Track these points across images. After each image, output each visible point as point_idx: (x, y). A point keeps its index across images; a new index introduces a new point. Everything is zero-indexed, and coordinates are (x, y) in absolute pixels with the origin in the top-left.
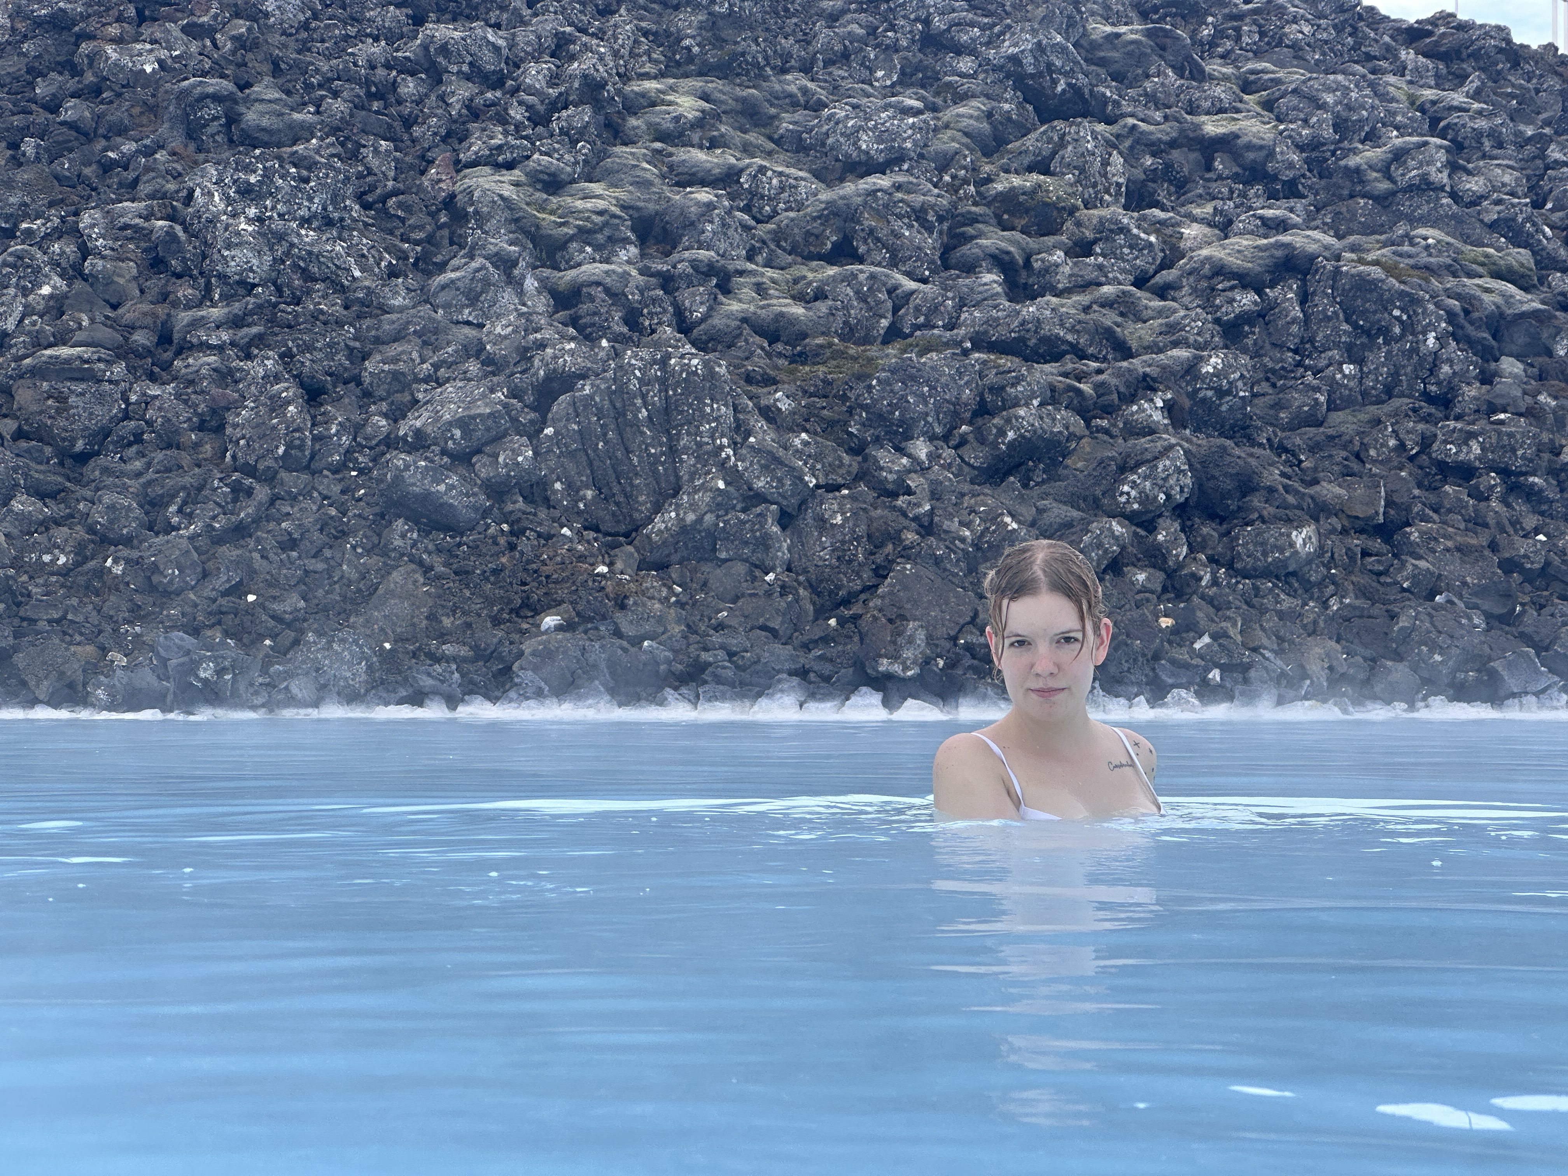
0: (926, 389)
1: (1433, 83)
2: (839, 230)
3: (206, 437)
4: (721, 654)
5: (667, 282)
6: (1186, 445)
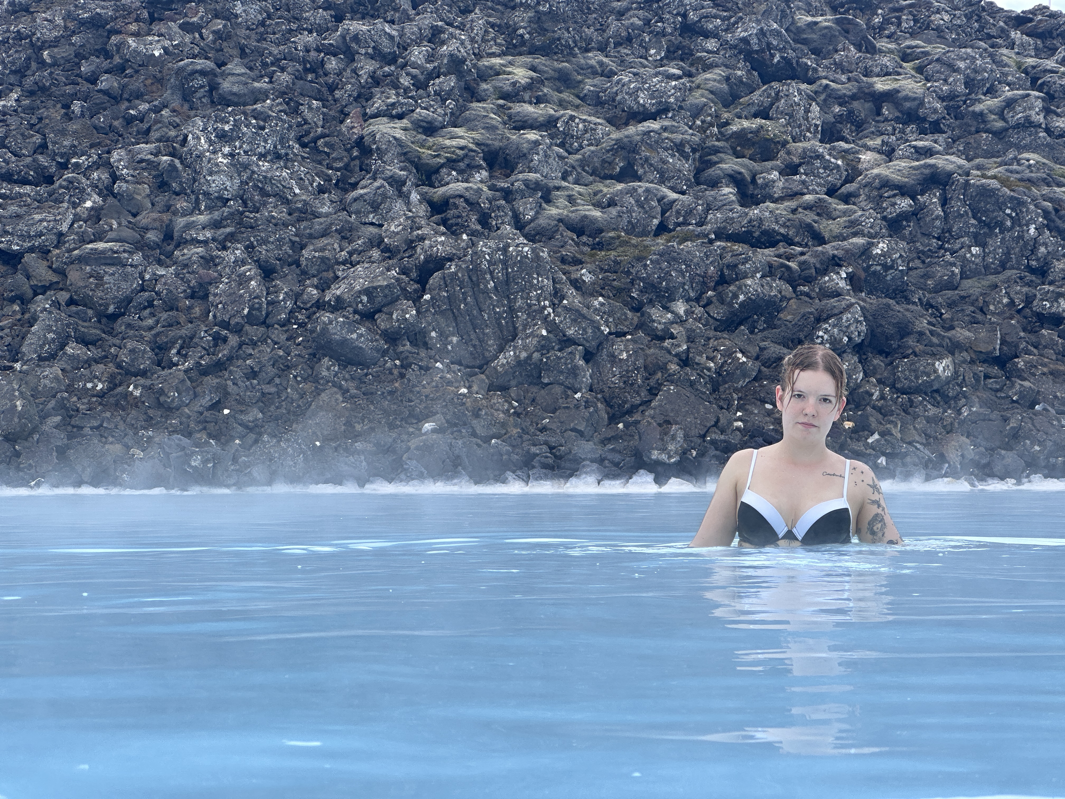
0: (683, 267)
1: (1033, 54)
2: (624, 158)
3: (196, 302)
4: (545, 448)
5: (508, 195)
6: (862, 303)
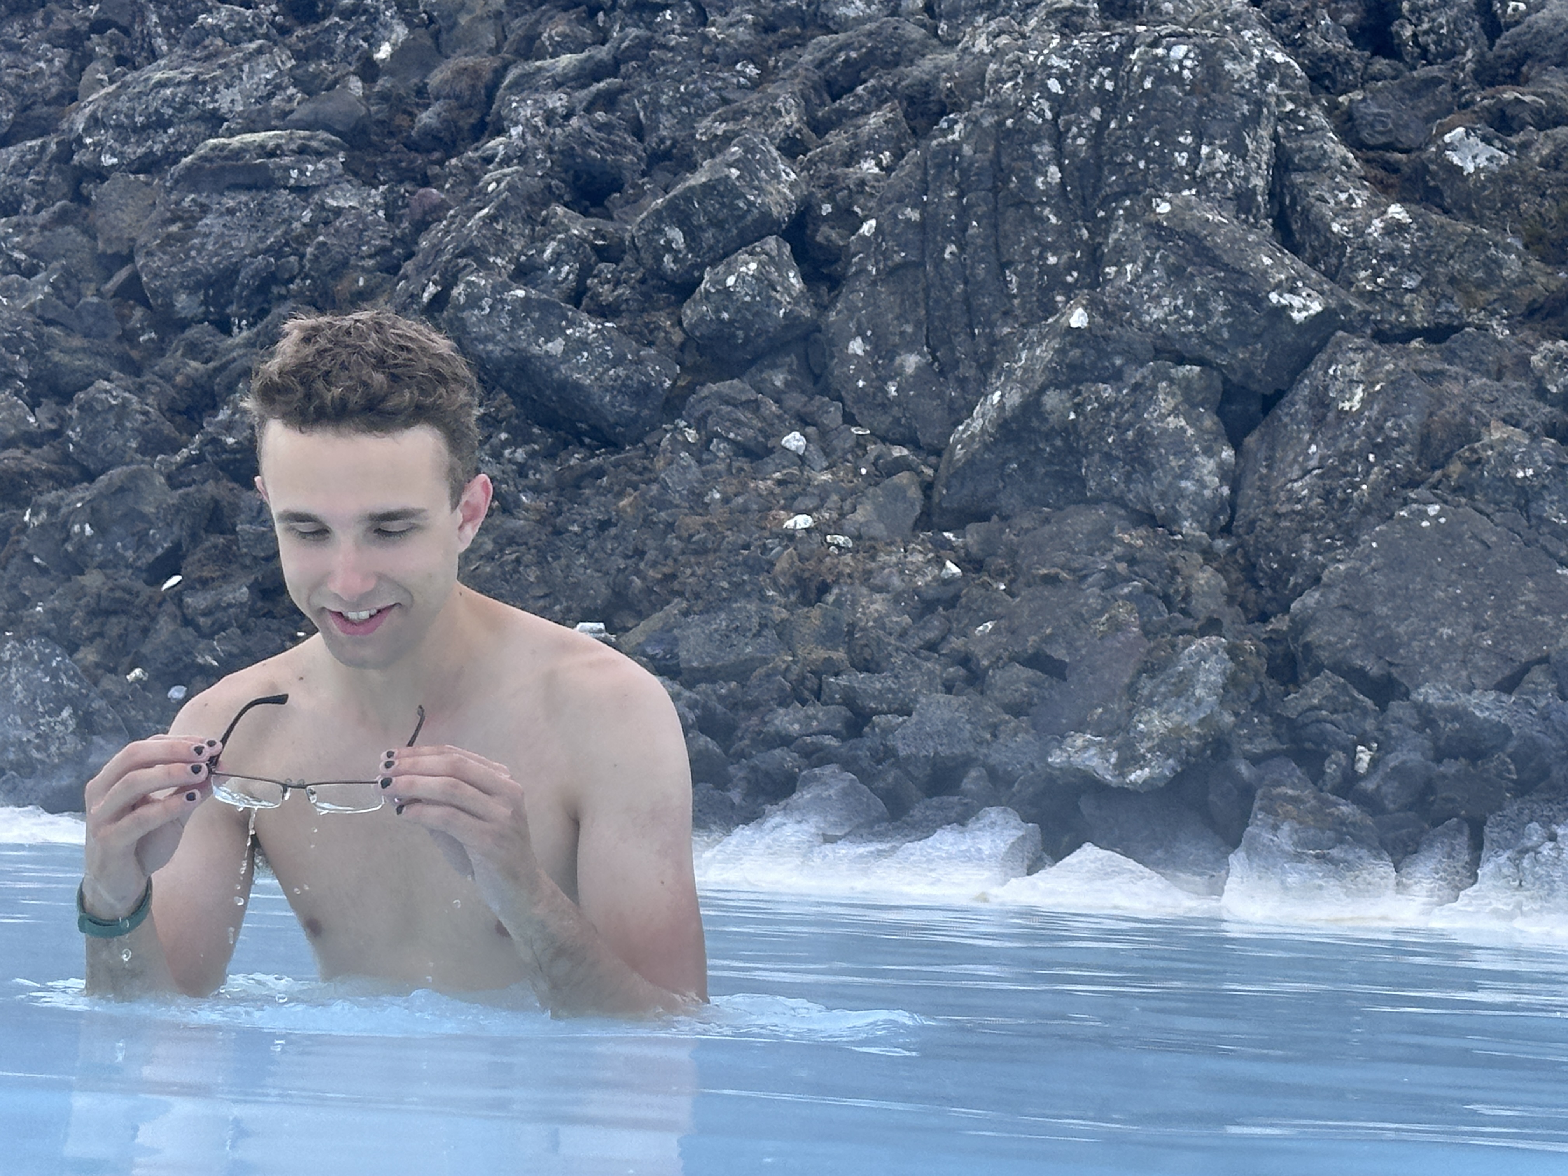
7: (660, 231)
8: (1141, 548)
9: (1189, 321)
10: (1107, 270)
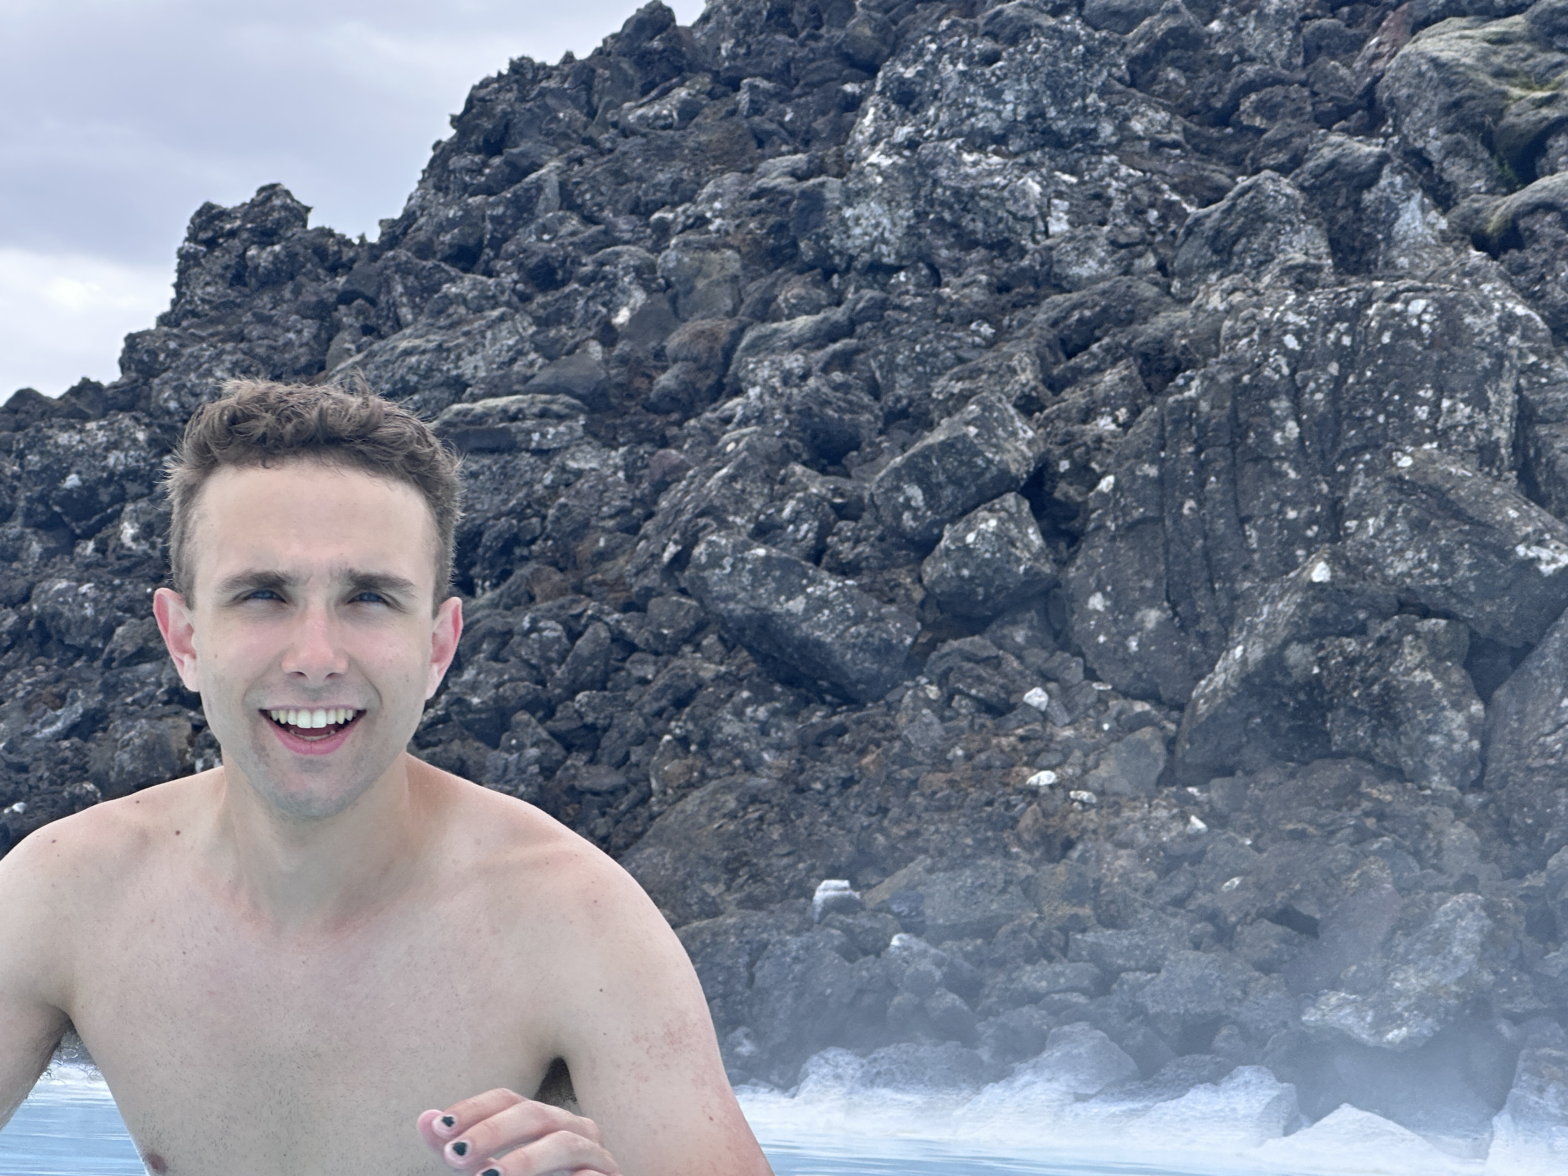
7: (898, 489)
8: (1390, 803)
9: (1433, 575)
10: (1348, 524)
